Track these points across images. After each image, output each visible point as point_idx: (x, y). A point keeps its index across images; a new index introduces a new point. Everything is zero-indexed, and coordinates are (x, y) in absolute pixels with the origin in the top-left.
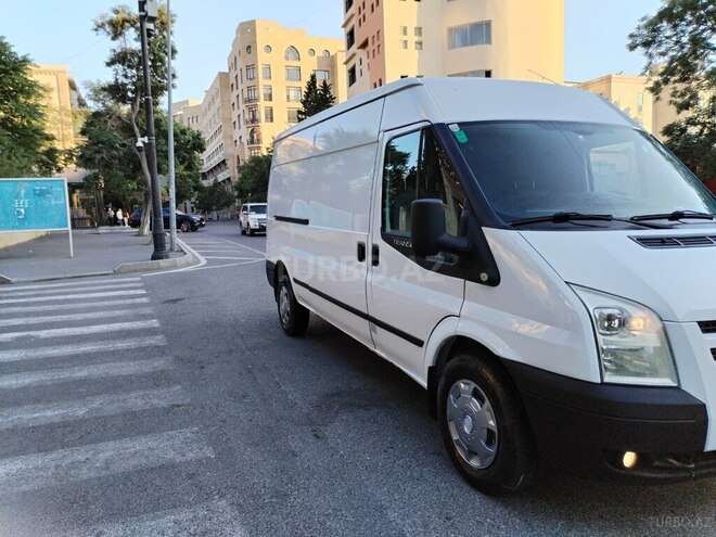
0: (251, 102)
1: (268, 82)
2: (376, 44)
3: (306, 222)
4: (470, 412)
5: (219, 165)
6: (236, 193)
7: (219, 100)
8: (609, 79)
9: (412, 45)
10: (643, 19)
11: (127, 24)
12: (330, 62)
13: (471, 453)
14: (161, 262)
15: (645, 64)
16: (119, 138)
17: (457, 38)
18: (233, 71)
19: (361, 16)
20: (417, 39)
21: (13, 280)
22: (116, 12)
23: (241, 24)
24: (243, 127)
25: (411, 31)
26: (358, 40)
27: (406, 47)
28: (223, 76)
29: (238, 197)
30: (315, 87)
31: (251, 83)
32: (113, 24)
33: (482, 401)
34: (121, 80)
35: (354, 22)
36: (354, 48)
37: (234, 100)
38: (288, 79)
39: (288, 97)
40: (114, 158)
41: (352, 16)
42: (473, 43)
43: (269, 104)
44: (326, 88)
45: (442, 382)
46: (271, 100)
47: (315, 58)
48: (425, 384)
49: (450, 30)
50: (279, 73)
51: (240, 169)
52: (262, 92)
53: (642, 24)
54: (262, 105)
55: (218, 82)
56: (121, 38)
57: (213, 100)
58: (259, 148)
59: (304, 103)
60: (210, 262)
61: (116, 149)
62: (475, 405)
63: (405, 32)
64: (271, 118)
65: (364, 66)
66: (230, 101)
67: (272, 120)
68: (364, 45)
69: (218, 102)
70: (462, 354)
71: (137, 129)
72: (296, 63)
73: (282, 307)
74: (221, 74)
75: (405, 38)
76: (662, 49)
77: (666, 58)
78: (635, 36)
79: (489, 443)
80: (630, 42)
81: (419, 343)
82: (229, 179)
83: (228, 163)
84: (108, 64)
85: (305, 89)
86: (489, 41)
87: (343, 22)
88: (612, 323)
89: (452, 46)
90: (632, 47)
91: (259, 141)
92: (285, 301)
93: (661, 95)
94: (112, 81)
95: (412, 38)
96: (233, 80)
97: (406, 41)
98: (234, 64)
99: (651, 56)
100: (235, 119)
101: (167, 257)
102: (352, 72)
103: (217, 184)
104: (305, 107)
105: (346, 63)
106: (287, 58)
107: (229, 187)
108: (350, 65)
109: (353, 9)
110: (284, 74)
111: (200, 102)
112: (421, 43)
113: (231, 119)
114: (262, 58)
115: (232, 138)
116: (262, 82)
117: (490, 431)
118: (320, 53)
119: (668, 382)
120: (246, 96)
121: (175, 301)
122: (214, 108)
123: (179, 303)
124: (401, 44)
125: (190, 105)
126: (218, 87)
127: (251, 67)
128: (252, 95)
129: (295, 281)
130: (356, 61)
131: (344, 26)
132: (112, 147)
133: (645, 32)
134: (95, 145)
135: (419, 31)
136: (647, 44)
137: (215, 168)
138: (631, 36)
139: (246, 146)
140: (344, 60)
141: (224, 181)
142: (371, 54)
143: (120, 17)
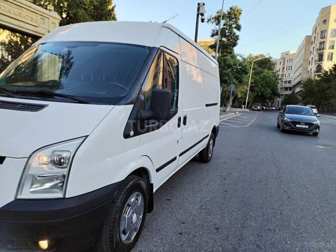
0: (320, 50)
1: (333, 39)
5: (298, 83)
18: (314, 34)
24: (314, 64)
28: (308, 38)
31: (322, 40)
37: (312, 50)
43: (331, 51)
46: (333, 48)
52: (328, 45)
54: (327, 52)
55: (305, 41)
57: (301, 50)
64: (330, 58)
66: (309, 50)
67: (331, 60)
69: (303, 51)
96: (313, 39)
98: (315, 31)
100: (310, 60)
111: (295, 52)
113: (308, 60)
114: (332, 26)
115: (307, 69)
116: (329, 39)
120: (318, 47)
125: (290, 53)
126: (304, 43)
127: (324, 32)
128: (322, 46)
137: (296, 85)
139: (313, 74)
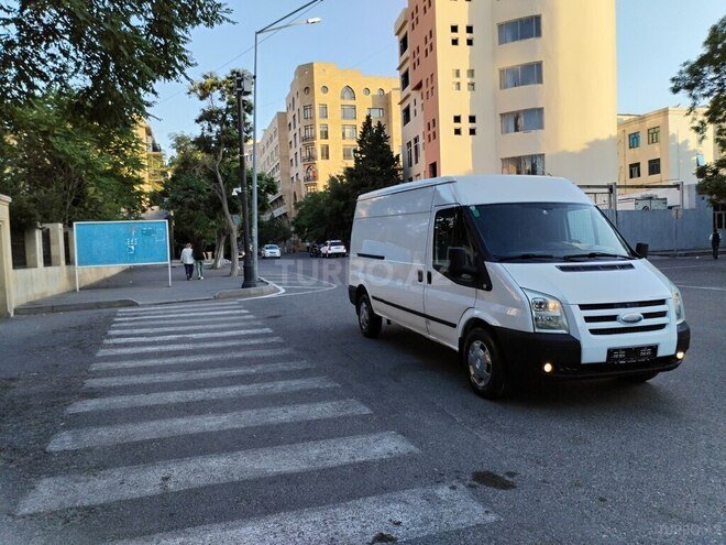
0: (308, 141)
1: (324, 121)
2: (430, 86)
3: (382, 258)
4: (479, 357)
5: (276, 201)
6: (293, 229)
7: (277, 138)
8: (665, 112)
9: (464, 86)
10: (685, 64)
11: (215, 88)
12: (384, 101)
13: (481, 380)
14: (252, 290)
15: (690, 105)
16: (205, 183)
17: (509, 79)
18: (290, 111)
19: (416, 60)
20: (469, 80)
21: (140, 303)
22: (206, 77)
23: (299, 67)
24: (300, 164)
25: (464, 74)
26: (412, 82)
27: (459, 89)
28: (281, 116)
29: (295, 232)
30: (370, 127)
31: (308, 123)
32: (202, 87)
33: (484, 350)
34: (207, 133)
35: (409, 65)
36: (409, 89)
37: (291, 138)
38: (344, 117)
39: (344, 135)
40: (200, 201)
41: (407, 59)
42: (524, 83)
43: (325, 142)
44: (380, 128)
45: (465, 345)
46: (327, 138)
47: (370, 97)
48: (457, 349)
49: (502, 71)
50: (335, 113)
51: (297, 205)
52: (318, 131)
53: (683, 69)
54: (319, 143)
55: (276, 121)
56: (208, 99)
57: (271, 139)
58: (315, 184)
59: (360, 142)
60: (288, 290)
61: (203, 193)
62: (481, 353)
63: (458, 74)
64: (326, 155)
65: (419, 108)
66: (287, 139)
67: (328, 158)
68: (419, 87)
69: (276, 140)
70: (476, 327)
71: (219, 176)
72: (352, 102)
73: (363, 317)
74: (279, 113)
75: (457, 80)
76: (706, 90)
77: (711, 98)
78: (678, 80)
79: (488, 371)
80: (673, 85)
81: (454, 326)
82: (285, 214)
83: (286, 199)
84: (197, 121)
85: (360, 129)
86: (540, 81)
87: (398, 65)
88: (541, 305)
89: (503, 86)
90: (676, 90)
91: (315, 178)
92: (365, 313)
93: (706, 133)
94: (198, 134)
95: (465, 80)
96: (290, 120)
97: (459, 84)
98: (292, 105)
99: (695, 97)
100: (292, 156)
101: (255, 286)
102: (406, 112)
103: (273, 219)
104: (361, 146)
105: (400, 103)
106: (343, 98)
107: (286, 222)
108: (405, 105)
109: (408, 53)
110: (339, 114)
112: (473, 85)
113: (288, 157)
114: (319, 98)
115: (289, 174)
116: (319, 121)
117: (488, 365)
118: (374, 92)
119: (564, 332)
120: (303, 135)
121: (276, 317)
122: (272, 147)
123: (279, 319)
124: (454, 86)
126: (277, 126)
127: (309, 107)
128: (309, 133)
129: (374, 298)
130: (410, 101)
131: (399, 68)
132: (200, 192)
133: (687, 76)
134: (186, 190)
135: (471, 73)
136: (690, 87)
137: (271, 203)
138: (673, 80)
139: (303, 183)
140: (399, 101)
141: (280, 216)
142: (425, 95)
143: (209, 81)
